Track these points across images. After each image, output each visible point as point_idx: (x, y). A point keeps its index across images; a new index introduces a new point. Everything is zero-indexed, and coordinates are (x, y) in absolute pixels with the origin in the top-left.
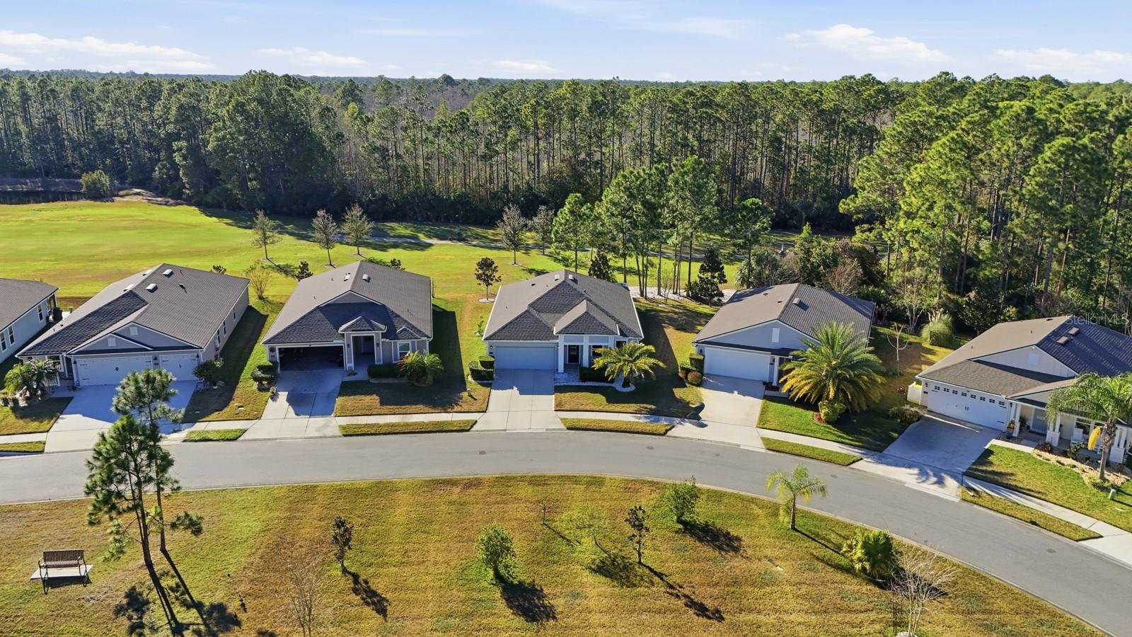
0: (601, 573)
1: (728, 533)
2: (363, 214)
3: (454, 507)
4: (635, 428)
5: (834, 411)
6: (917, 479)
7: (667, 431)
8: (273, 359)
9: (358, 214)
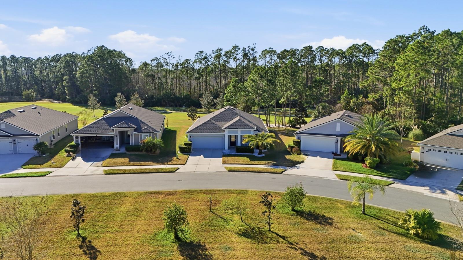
0: (245, 236)
1: (324, 216)
2: (139, 97)
3: (157, 204)
4: (265, 170)
5: (374, 161)
6: (430, 191)
7: (283, 172)
8: (77, 142)
9: (137, 97)
